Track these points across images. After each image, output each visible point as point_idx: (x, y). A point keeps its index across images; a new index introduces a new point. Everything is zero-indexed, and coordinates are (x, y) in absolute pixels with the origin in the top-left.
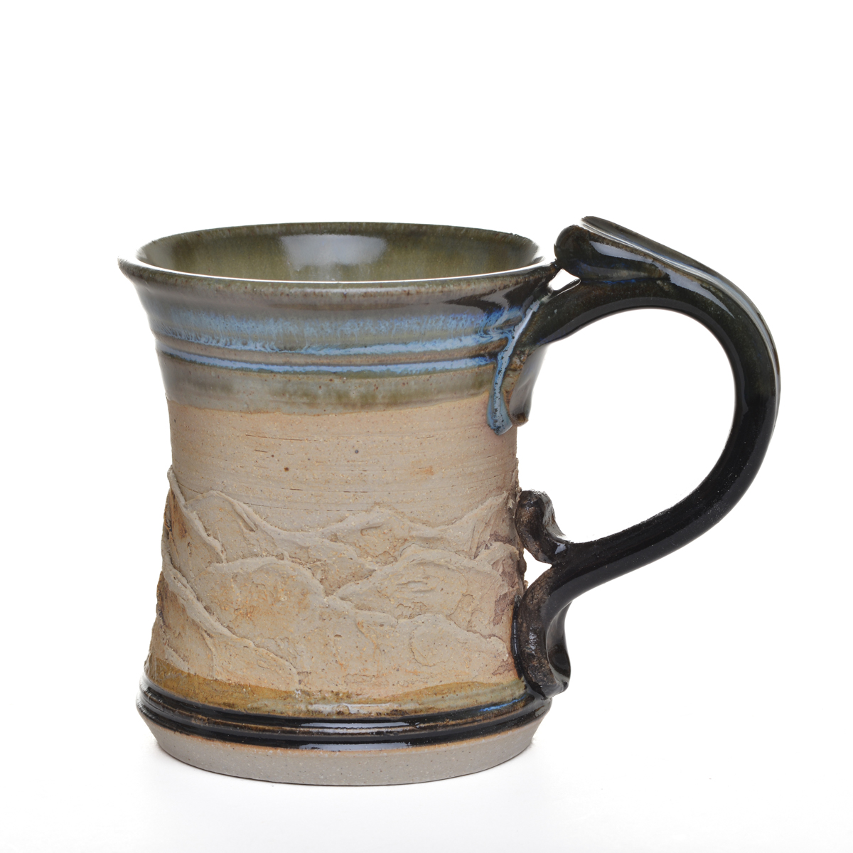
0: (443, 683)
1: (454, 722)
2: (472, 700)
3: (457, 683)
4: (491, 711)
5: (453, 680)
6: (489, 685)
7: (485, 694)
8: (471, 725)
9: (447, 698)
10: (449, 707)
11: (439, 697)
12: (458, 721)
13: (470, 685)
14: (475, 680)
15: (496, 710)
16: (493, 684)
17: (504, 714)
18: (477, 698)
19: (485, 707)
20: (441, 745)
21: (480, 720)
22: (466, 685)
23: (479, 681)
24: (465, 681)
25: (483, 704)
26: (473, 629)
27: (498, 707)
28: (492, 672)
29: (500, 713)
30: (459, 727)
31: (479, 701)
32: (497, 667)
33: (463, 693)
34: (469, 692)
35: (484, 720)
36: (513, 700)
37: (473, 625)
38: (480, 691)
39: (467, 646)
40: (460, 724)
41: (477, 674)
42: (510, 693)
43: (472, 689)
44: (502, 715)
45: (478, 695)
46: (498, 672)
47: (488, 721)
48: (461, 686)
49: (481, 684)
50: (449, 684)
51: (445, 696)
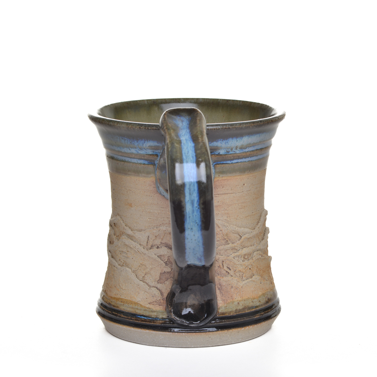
0: (125, 298)
1: (123, 316)
2: (133, 310)
3: (130, 301)
4: (141, 318)
5: (129, 299)
6: (145, 307)
7: (141, 310)
8: (129, 320)
9: (125, 305)
10: (124, 309)
11: (122, 304)
12: (125, 316)
13: (136, 304)
14: (138, 302)
15: (144, 318)
16: (146, 307)
17: (147, 322)
18: (136, 310)
19: (138, 315)
20: (116, 324)
21: (134, 320)
22: (134, 303)
23: (140, 303)
24: (134, 301)
25: (138, 314)
26: (145, 281)
27: (146, 318)
28: (149, 302)
29: (145, 321)
30: (124, 319)
31: (136, 312)
32: (152, 301)
33: (131, 306)
34: (134, 306)
35: (135, 320)
36: (156, 318)
37: (145, 279)
38: (139, 308)
39: (139, 287)
40: (125, 318)
41: (140, 300)
42: (156, 314)
43: (135, 306)
44: (145, 322)
45: (137, 309)
46: (153, 303)
47: (137, 321)
48: (132, 302)
49: (141, 305)
50: (127, 300)
51: (124, 304)
